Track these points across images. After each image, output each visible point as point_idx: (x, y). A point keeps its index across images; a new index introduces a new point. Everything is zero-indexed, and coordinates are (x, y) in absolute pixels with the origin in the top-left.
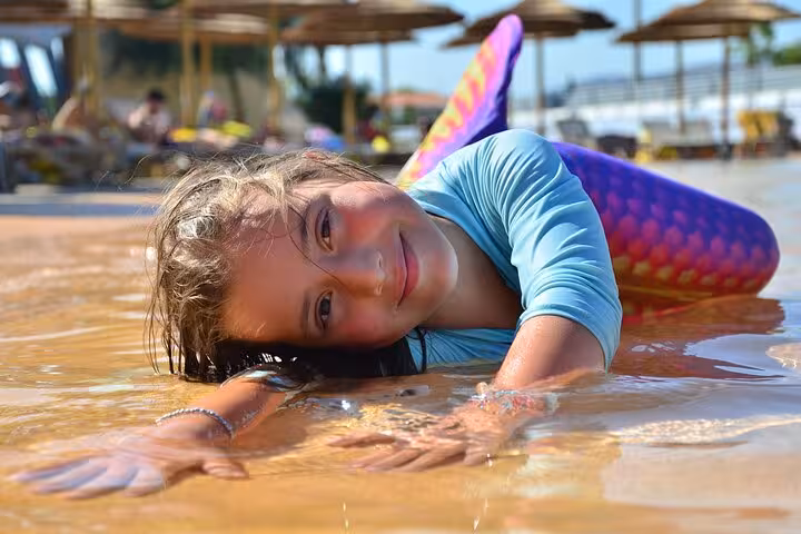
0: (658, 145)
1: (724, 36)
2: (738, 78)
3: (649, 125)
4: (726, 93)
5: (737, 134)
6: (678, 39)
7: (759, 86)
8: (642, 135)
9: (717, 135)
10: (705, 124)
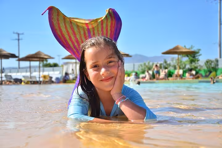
0: (26, 81)
1: (39, 61)
2: (41, 69)
3: (24, 77)
4: (40, 72)
5: (41, 79)
6: (30, 61)
7: (43, 71)
8: (23, 79)
9: (38, 79)
10: (35, 77)
